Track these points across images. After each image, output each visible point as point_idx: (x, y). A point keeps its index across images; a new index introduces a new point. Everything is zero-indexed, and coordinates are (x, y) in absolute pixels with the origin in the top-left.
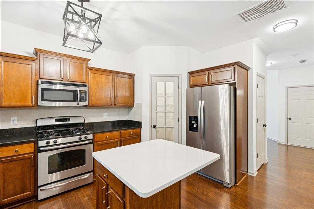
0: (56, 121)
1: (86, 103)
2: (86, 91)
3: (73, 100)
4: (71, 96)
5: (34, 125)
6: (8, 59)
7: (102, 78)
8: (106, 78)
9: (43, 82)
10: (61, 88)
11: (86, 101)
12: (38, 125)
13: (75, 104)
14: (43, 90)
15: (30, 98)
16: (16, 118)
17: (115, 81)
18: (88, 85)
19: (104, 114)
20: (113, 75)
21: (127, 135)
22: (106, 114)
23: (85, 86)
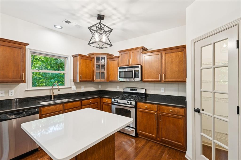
0: (131, 90)
1: (139, 79)
2: (139, 71)
3: (132, 77)
5: (123, 91)
9: (120, 68)
10: (126, 70)
11: (139, 77)
14: (120, 72)
16: (118, 87)
17: (163, 58)
18: (140, 66)
19: (162, 88)
20: (161, 53)
21: (165, 111)
22: (164, 88)
23: (138, 67)
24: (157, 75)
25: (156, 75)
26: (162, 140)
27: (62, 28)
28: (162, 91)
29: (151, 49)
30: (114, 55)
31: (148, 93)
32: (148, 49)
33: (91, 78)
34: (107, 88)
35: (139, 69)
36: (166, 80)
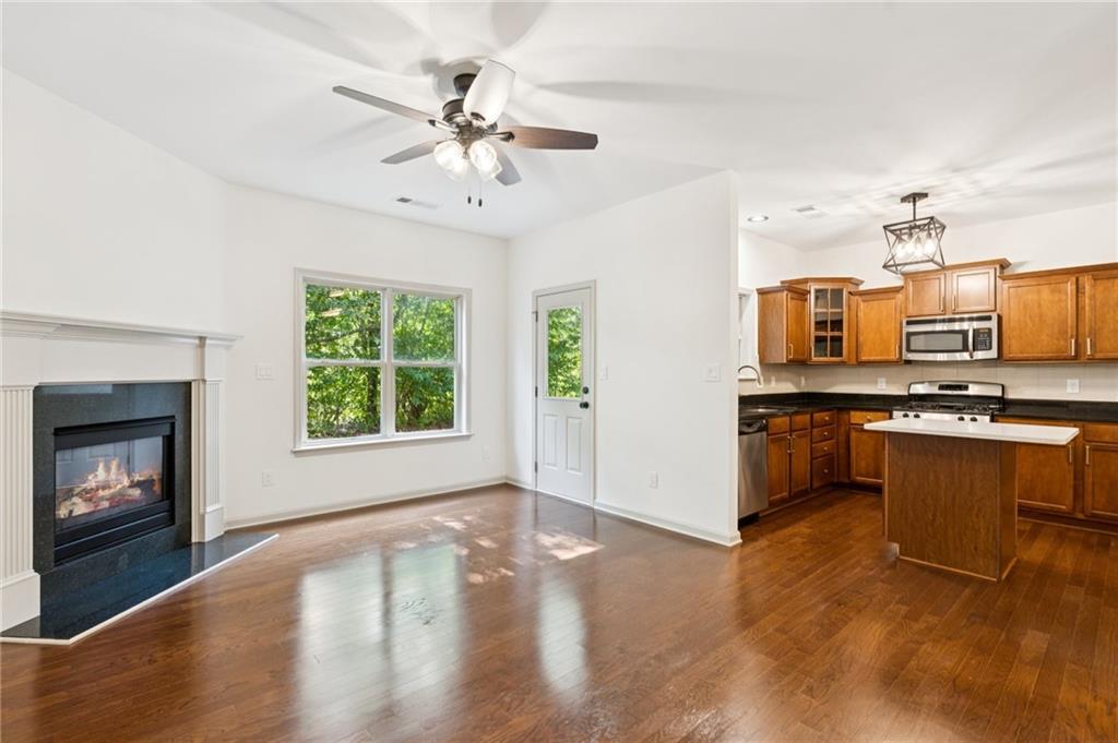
0: (941, 387)
1: (993, 354)
2: (990, 330)
3: (961, 348)
4: (958, 341)
5: (906, 393)
6: (868, 297)
7: (1039, 292)
8: (1053, 291)
9: (909, 323)
10: (935, 328)
11: (990, 348)
12: (911, 392)
13: (966, 356)
14: (909, 335)
15: (893, 348)
16: (884, 380)
17: (1084, 293)
18: (994, 316)
19: (1069, 381)
20: (1077, 279)
21: (1107, 438)
22: (1077, 381)
23: (989, 318)
24: (1062, 343)
25: (1056, 341)
26: (1094, 516)
27: (766, 218)
28: (1069, 390)
29: (1021, 264)
30: (862, 282)
31: (1011, 395)
32: (1010, 264)
33: (804, 354)
34: (832, 385)
35: (993, 324)
36: (1098, 356)
